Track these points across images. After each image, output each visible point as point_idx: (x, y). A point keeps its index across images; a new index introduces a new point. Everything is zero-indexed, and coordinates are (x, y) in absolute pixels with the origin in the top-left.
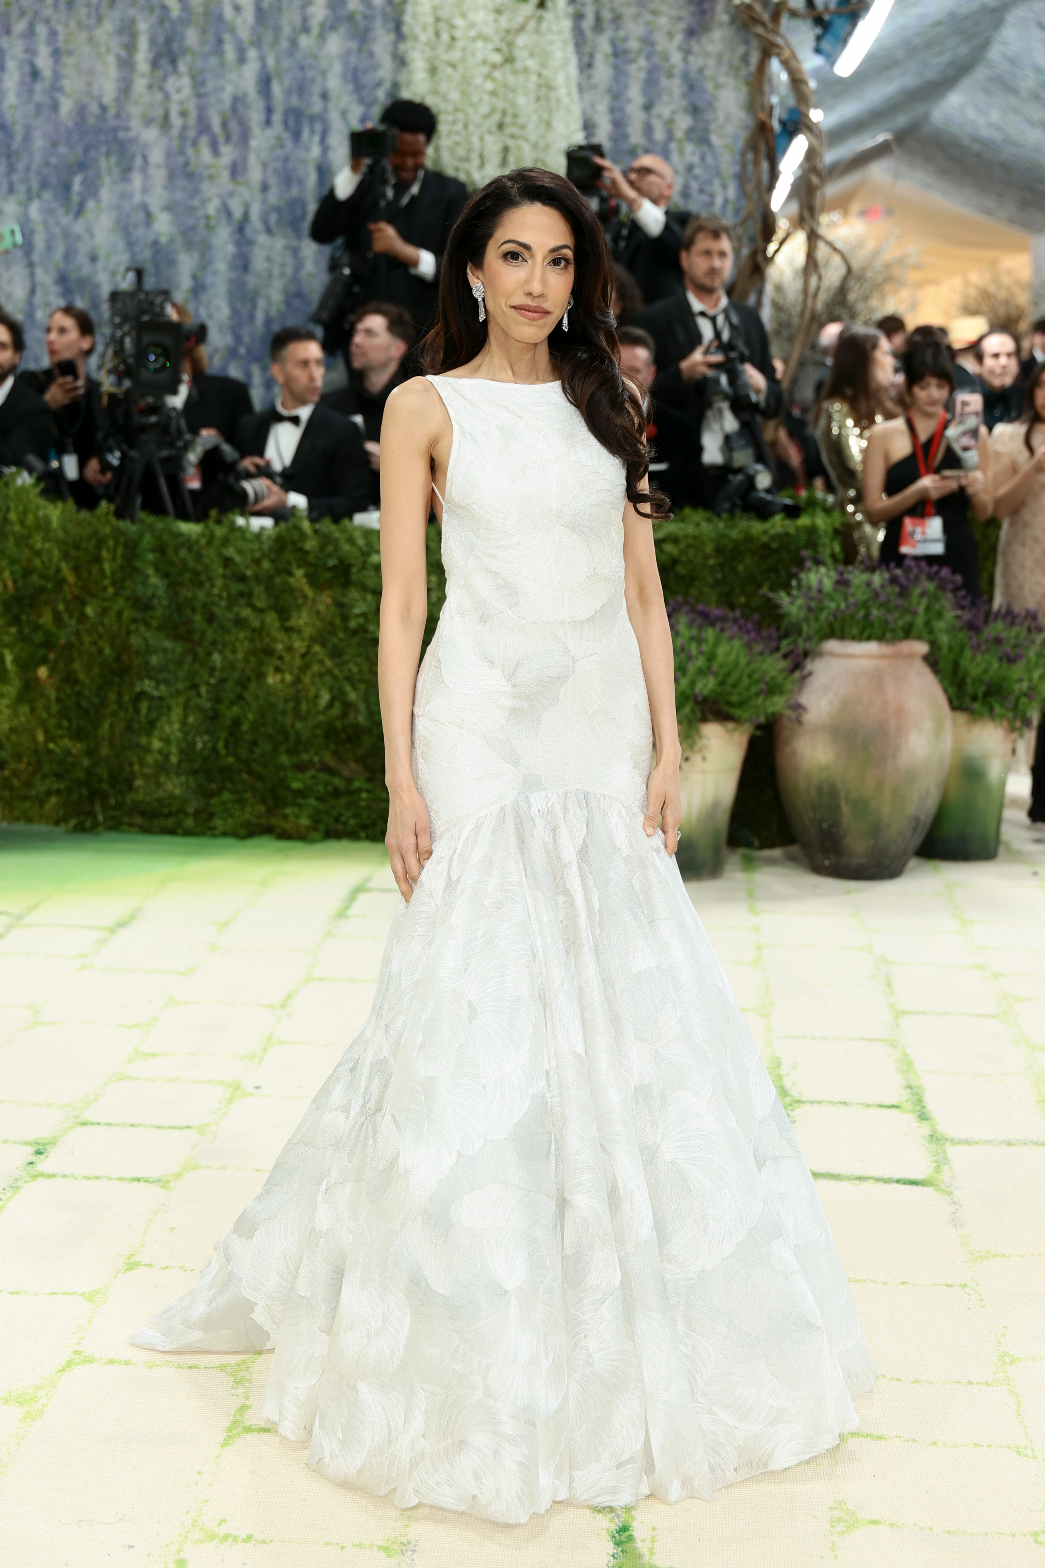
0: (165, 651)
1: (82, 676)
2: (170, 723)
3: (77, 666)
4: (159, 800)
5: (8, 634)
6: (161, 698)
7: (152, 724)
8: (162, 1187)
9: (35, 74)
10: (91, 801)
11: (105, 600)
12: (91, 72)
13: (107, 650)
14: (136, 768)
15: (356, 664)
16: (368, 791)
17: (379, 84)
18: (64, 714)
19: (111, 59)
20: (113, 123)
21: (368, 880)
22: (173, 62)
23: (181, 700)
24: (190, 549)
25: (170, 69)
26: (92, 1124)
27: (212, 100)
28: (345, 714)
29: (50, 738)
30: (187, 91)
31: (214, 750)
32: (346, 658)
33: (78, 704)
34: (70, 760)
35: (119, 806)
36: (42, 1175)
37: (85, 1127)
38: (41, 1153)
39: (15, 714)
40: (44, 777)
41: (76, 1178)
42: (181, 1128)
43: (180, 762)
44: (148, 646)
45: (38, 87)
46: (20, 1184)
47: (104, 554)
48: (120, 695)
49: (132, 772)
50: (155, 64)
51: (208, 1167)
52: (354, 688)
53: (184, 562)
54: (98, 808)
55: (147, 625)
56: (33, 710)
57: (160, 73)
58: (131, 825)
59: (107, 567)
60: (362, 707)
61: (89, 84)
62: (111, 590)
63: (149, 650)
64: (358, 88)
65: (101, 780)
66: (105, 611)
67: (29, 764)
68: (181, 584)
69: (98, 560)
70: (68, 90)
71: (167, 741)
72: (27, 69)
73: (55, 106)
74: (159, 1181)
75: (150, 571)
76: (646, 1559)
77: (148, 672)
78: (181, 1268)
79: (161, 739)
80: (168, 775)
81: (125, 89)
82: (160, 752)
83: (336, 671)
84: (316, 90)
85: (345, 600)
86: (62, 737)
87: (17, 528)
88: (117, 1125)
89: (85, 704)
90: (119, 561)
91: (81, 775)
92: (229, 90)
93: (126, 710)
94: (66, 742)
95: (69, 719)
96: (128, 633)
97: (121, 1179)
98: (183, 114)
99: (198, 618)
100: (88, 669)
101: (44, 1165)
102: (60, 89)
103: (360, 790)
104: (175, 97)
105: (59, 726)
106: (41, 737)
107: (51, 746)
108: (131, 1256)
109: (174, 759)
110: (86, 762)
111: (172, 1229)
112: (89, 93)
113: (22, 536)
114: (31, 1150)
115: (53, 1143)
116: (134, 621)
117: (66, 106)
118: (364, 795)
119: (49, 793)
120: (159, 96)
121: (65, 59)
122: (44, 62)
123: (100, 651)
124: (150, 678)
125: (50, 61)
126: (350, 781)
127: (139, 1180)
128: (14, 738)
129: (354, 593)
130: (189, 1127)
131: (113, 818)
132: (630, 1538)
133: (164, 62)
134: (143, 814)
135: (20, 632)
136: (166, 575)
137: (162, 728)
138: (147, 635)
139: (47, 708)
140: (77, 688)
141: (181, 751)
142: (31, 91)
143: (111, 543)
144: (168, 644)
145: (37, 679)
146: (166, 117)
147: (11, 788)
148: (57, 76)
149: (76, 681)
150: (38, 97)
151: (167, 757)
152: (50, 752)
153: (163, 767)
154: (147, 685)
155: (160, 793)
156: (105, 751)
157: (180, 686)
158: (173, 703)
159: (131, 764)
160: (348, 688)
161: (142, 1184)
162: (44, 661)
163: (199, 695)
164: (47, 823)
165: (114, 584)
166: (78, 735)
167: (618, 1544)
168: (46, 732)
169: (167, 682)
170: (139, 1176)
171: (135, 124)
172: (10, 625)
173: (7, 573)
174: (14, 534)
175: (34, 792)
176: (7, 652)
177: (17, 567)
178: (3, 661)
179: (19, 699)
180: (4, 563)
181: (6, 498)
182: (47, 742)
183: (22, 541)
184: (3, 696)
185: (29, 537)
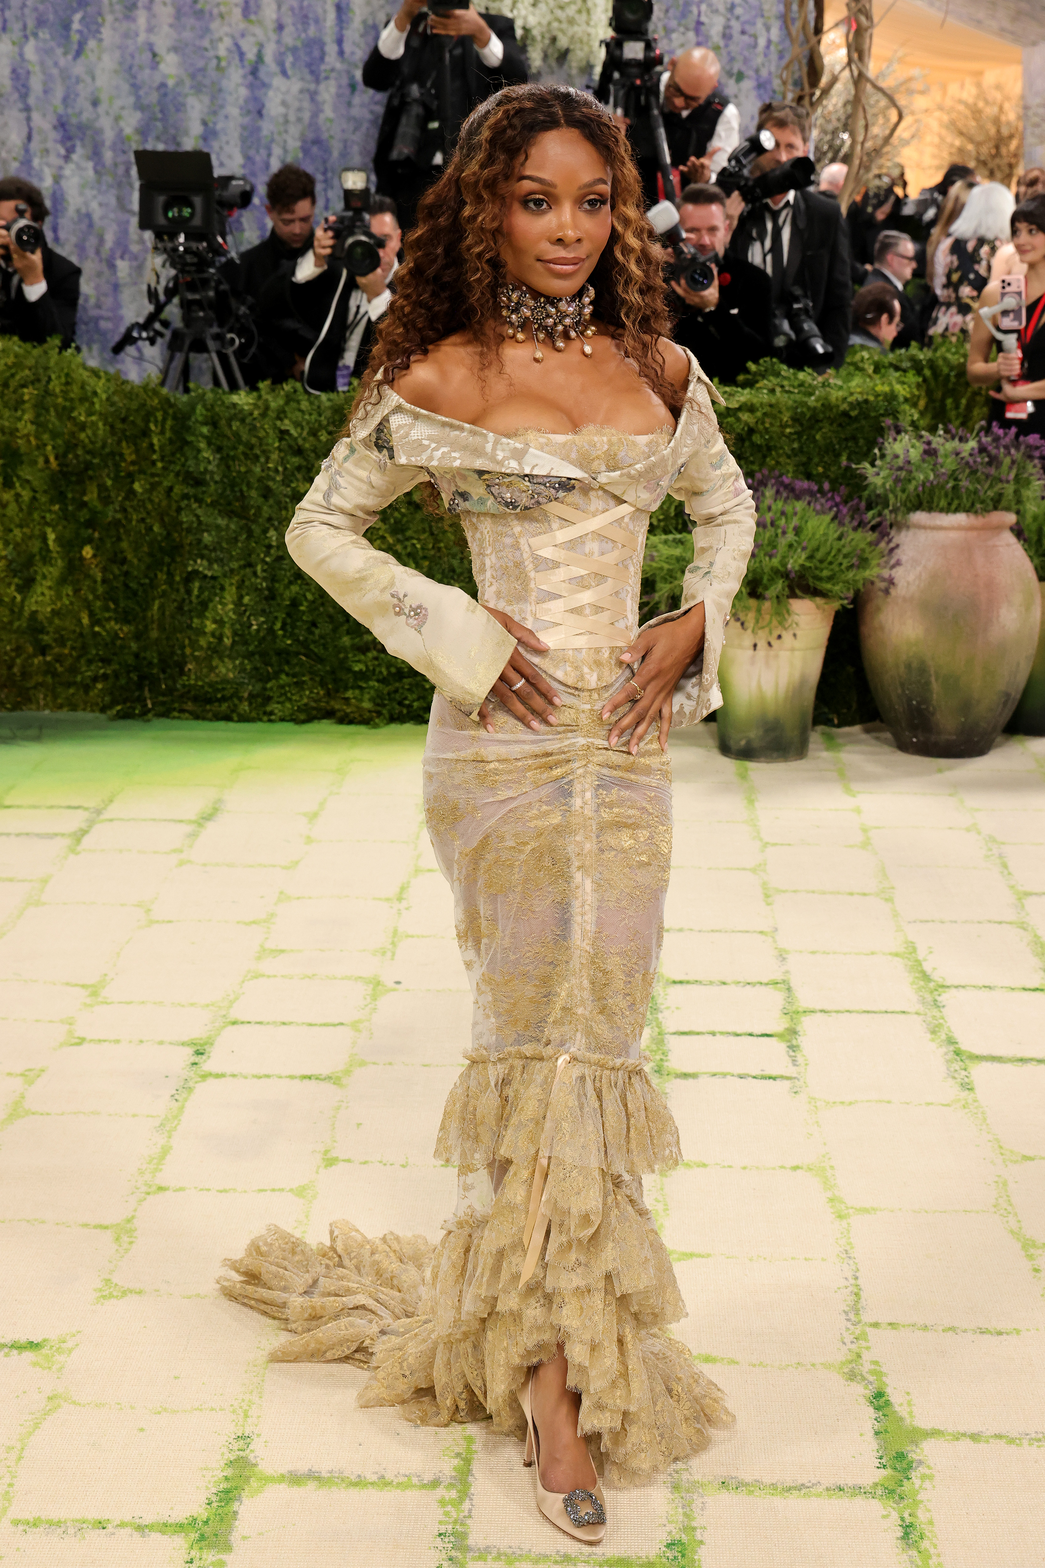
0: (218, 527)
1: (130, 556)
2: (224, 605)
3: (124, 545)
4: (211, 685)
5: (50, 511)
6: (213, 578)
7: (204, 605)
8: (334, 1083)
10: (140, 687)
11: (153, 475)
13: (156, 528)
14: (188, 651)
15: (419, 540)
18: (110, 596)
23: (235, 579)
24: (243, 421)
26: (242, 1023)
29: (95, 621)
31: (271, 631)
32: (409, 533)
33: (126, 586)
34: (119, 642)
35: (170, 691)
36: (210, 1074)
37: (235, 1027)
38: (202, 1054)
39: (59, 597)
40: (90, 662)
41: (246, 1077)
42: (334, 1025)
43: (234, 643)
44: (200, 523)
46: (191, 1084)
47: (152, 427)
48: (170, 575)
49: (183, 655)
51: (374, 1063)
53: (237, 435)
54: (147, 693)
55: (199, 501)
56: (77, 591)
58: (182, 711)
59: (155, 441)
62: (159, 465)
63: (201, 527)
65: (150, 663)
66: (154, 486)
67: (73, 648)
68: (234, 458)
69: (146, 433)
71: (220, 622)
74: (330, 1078)
75: (203, 445)
76: (908, 1421)
77: (202, 551)
78: (380, 1162)
79: (215, 621)
80: (221, 659)
82: (213, 634)
86: (108, 619)
87: (60, 400)
88: (268, 1023)
89: (133, 585)
90: (168, 434)
91: (131, 660)
93: (178, 590)
94: (113, 625)
95: (116, 602)
96: (179, 510)
97: (292, 1077)
99: (254, 493)
100: (136, 549)
101: (209, 1065)
105: (107, 609)
106: (86, 621)
107: (97, 629)
108: (326, 1152)
109: (227, 642)
110: (134, 646)
111: (359, 1125)
113: (64, 408)
114: (190, 1050)
115: (210, 1042)
116: (186, 497)
119: (95, 679)
123: (150, 529)
124: (202, 557)
127: (310, 1078)
128: (57, 621)
130: (342, 1024)
131: (163, 703)
132: (888, 1403)
134: (195, 699)
135: (64, 510)
136: (219, 449)
137: (215, 609)
138: (199, 512)
139: (93, 590)
140: (125, 568)
141: (235, 633)
143: (159, 415)
144: (222, 522)
145: (82, 559)
147: (54, 674)
149: (124, 561)
151: (220, 639)
152: (96, 635)
153: (216, 650)
154: (201, 565)
155: (213, 677)
156: (154, 634)
157: (235, 565)
158: (226, 582)
159: (183, 647)
161: (313, 1082)
162: (89, 541)
163: (255, 574)
164: (93, 711)
165: (162, 459)
166: (125, 617)
167: (877, 1409)
168: (92, 614)
169: (219, 561)
170: (309, 1073)
172: (52, 502)
173: (49, 448)
174: (55, 406)
175: (79, 678)
176: (49, 530)
177: (60, 442)
178: (44, 539)
179: (62, 581)
180: (46, 437)
181: (46, 368)
182: (92, 625)
183: (65, 413)
184: (44, 577)
185: (73, 409)
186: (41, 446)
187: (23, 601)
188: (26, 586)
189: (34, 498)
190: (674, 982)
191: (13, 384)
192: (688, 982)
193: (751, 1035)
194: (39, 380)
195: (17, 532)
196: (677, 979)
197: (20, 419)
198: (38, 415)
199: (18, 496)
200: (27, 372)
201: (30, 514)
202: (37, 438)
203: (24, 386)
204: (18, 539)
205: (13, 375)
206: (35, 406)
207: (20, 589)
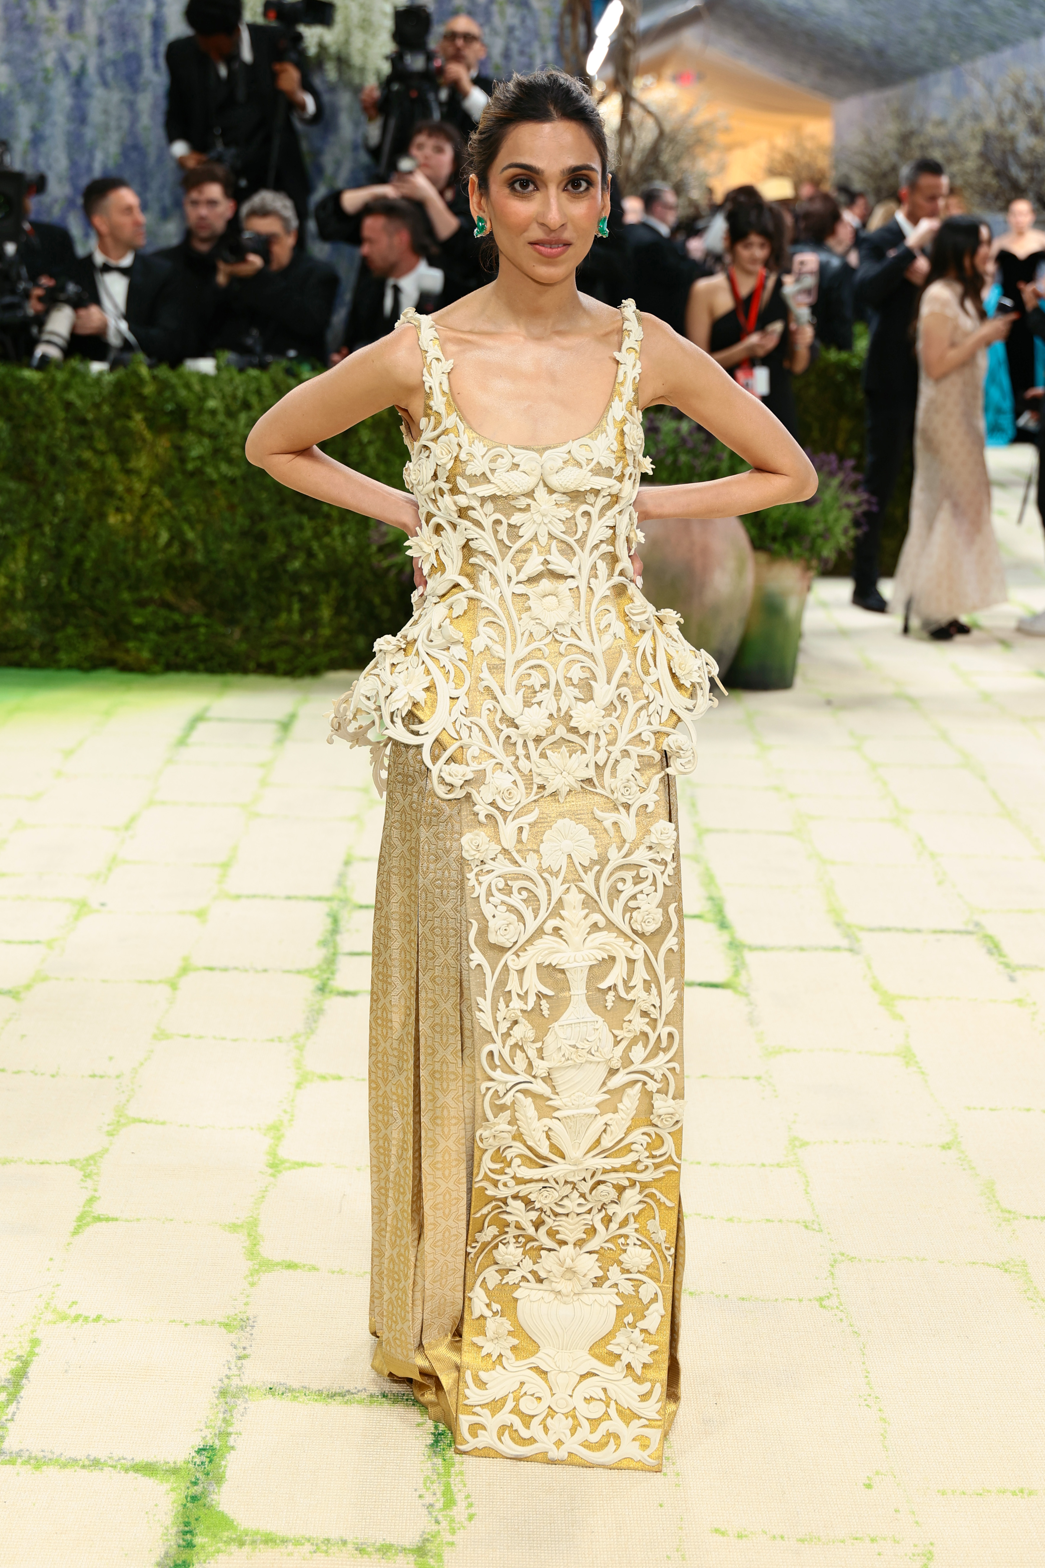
0: (9, 491)
2: (15, 561)
4: (6, 635)
6: (6, 537)
8: (14, 997)
15: (193, 505)
16: (207, 626)
21: (206, 709)
23: (26, 539)
24: (32, 393)
28: (183, 552)
31: (58, 587)
32: (184, 499)
42: (30, 943)
43: (26, 598)
51: (57, 979)
52: (193, 528)
53: (26, 406)
60: (199, 545)
68: (24, 427)
71: (12, 578)
74: (10, 992)
78: (32, 1072)
79: (7, 577)
80: (14, 611)
82: (6, 588)
83: (175, 512)
85: (183, 443)
99: (41, 460)
103: (198, 625)
109: (19, 595)
111: (23, 1036)
118: (202, 630)
126: (188, 616)
129: (190, 437)
130: (38, 942)
137: (7, 566)
141: (26, 588)
144: (12, 485)
151: (12, 593)
153: (9, 603)
155: (7, 628)
157: (25, 525)
158: (17, 541)
160: (186, 528)
163: (43, 534)
169: (11, 522)
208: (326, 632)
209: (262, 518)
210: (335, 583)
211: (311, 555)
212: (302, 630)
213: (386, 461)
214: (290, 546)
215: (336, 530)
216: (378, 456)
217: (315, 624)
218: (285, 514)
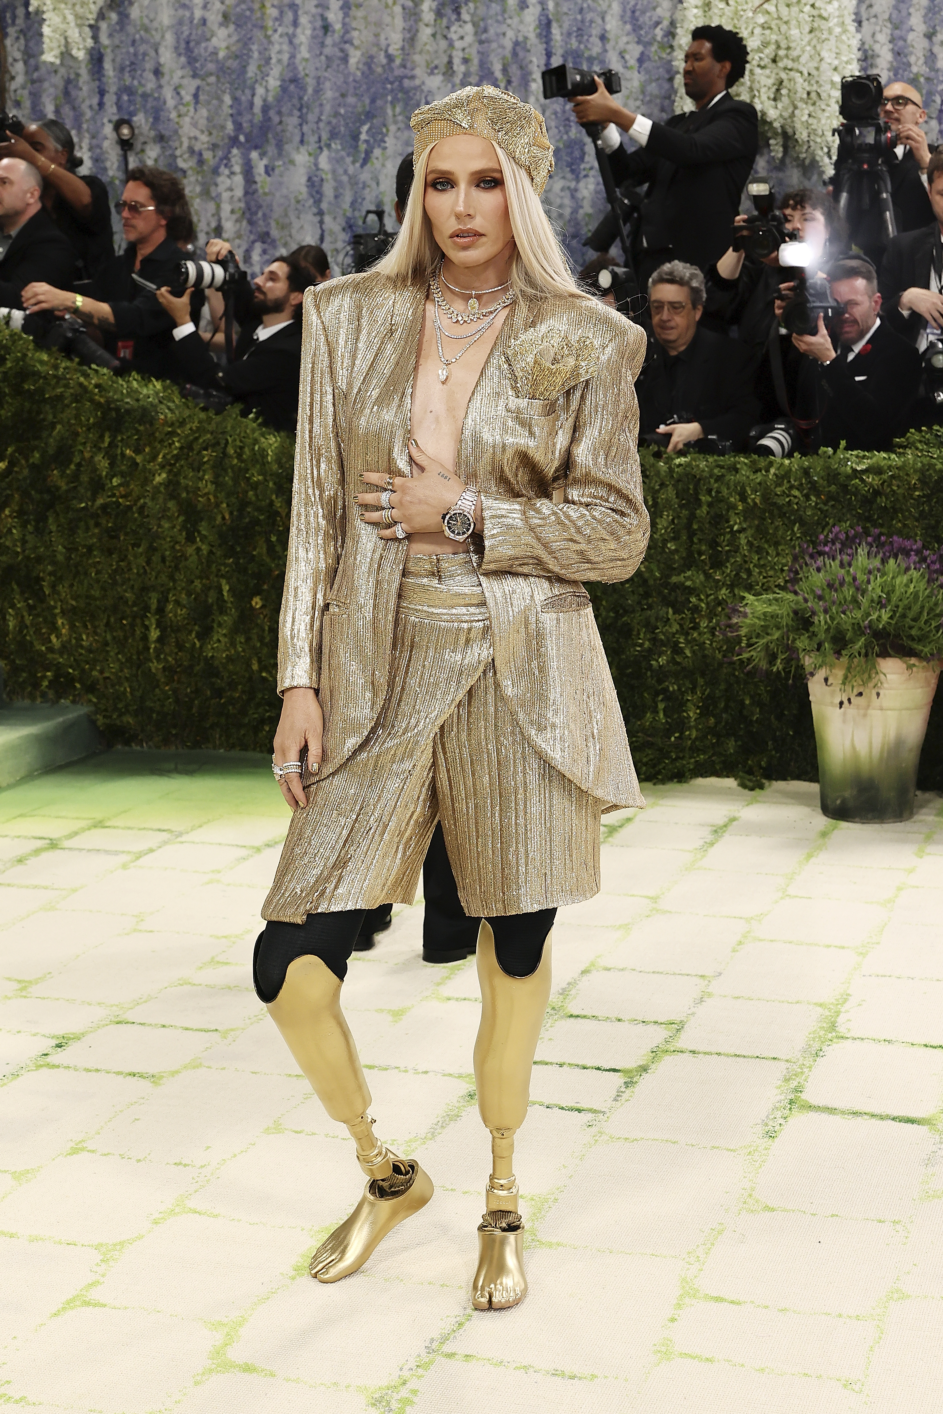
5: (225, 565)
8: (153, 1082)
9: (326, 28)
12: (378, 24)
17: (657, 24)
19: (398, 9)
20: (398, 72)
22: (457, 11)
25: (454, 17)
26: (127, 1023)
27: (494, 45)
29: (262, 667)
30: (469, 39)
36: (48, 1065)
37: (118, 1025)
38: (61, 1046)
39: (233, 644)
40: (258, 705)
41: (76, 1070)
42: (207, 1031)
45: (329, 41)
46: (22, 1072)
50: (439, 14)
51: (209, 1067)
56: (248, 639)
57: (445, 21)
61: (377, 35)
64: (637, 28)
67: (243, 692)
70: (356, 42)
72: (319, 23)
73: (345, 59)
74: (153, 1076)
81: (411, 39)
84: (595, 31)
87: (235, 461)
88: (150, 1025)
92: (510, 34)
97: (119, 1073)
98: (466, 61)
101: (57, 1057)
102: (350, 42)
104: (458, 44)
106: (255, 667)
107: (264, 674)
108: (81, 1142)
111: (137, 1120)
112: (377, 45)
113: (240, 468)
114: (54, 1043)
115: (79, 1038)
117: (355, 57)
119: (261, 721)
120: (443, 44)
121: (354, 12)
122: (334, 16)
125: (340, 15)
127: (134, 1075)
128: (231, 667)
130: (215, 1031)
133: (448, 11)
135: (236, 563)
139: (261, 639)
142: (322, 45)
145: (252, 608)
146: (450, 63)
147: (228, 716)
148: (347, 29)
150: (327, 51)
152: (263, 680)
161: (135, 1078)
162: (258, 592)
164: (262, 752)
168: (260, 661)
170: (138, 1071)
171: (419, 71)
172: (226, 556)
173: (224, 505)
174: (232, 467)
175: (246, 721)
176: (223, 582)
177: (233, 500)
178: (220, 591)
179: (235, 631)
180: (221, 496)
181: (224, 433)
182: (261, 671)
183: (240, 474)
184: (220, 625)
185: (247, 470)
186: (217, 505)
187: (201, 647)
188: (205, 634)
189: (211, 552)
190: (571, 1016)
191: (196, 447)
192: (585, 1017)
193: (598, 1069)
194: (218, 443)
195: (197, 583)
196: (575, 1013)
197: (201, 479)
198: (217, 476)
199: (198, 549)
200: (209, 436)
201: (209, 567)
202: (216, 497)
203: (206, 449)
204: (198, 590)
205: (197, 439)
206: (213, 467)
207: (199, 636)
208: (694, 734)
209: (626, 612)
210: (701, 681)
211: (677, 650)
212: (668, 733)
213: (759, 550)
214: (654, 640)
215: (704, 624)
216: (750, 544)
217: (681, 725)
218: (650, 607)
